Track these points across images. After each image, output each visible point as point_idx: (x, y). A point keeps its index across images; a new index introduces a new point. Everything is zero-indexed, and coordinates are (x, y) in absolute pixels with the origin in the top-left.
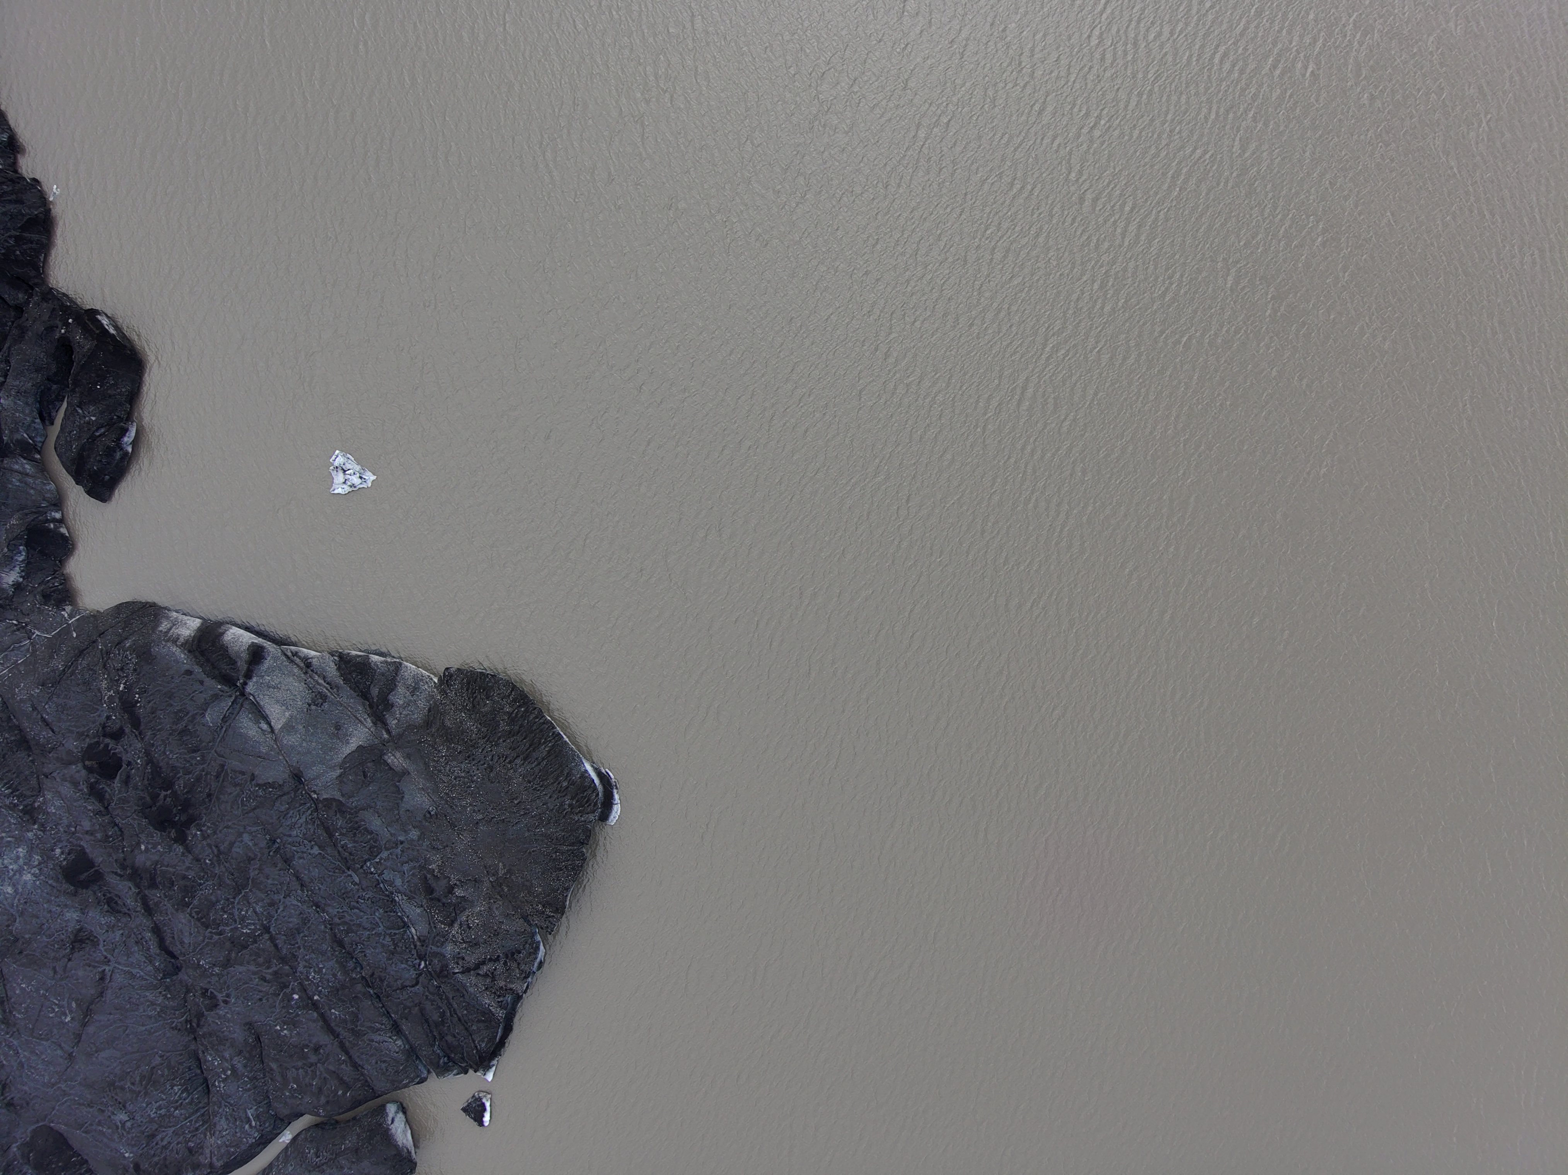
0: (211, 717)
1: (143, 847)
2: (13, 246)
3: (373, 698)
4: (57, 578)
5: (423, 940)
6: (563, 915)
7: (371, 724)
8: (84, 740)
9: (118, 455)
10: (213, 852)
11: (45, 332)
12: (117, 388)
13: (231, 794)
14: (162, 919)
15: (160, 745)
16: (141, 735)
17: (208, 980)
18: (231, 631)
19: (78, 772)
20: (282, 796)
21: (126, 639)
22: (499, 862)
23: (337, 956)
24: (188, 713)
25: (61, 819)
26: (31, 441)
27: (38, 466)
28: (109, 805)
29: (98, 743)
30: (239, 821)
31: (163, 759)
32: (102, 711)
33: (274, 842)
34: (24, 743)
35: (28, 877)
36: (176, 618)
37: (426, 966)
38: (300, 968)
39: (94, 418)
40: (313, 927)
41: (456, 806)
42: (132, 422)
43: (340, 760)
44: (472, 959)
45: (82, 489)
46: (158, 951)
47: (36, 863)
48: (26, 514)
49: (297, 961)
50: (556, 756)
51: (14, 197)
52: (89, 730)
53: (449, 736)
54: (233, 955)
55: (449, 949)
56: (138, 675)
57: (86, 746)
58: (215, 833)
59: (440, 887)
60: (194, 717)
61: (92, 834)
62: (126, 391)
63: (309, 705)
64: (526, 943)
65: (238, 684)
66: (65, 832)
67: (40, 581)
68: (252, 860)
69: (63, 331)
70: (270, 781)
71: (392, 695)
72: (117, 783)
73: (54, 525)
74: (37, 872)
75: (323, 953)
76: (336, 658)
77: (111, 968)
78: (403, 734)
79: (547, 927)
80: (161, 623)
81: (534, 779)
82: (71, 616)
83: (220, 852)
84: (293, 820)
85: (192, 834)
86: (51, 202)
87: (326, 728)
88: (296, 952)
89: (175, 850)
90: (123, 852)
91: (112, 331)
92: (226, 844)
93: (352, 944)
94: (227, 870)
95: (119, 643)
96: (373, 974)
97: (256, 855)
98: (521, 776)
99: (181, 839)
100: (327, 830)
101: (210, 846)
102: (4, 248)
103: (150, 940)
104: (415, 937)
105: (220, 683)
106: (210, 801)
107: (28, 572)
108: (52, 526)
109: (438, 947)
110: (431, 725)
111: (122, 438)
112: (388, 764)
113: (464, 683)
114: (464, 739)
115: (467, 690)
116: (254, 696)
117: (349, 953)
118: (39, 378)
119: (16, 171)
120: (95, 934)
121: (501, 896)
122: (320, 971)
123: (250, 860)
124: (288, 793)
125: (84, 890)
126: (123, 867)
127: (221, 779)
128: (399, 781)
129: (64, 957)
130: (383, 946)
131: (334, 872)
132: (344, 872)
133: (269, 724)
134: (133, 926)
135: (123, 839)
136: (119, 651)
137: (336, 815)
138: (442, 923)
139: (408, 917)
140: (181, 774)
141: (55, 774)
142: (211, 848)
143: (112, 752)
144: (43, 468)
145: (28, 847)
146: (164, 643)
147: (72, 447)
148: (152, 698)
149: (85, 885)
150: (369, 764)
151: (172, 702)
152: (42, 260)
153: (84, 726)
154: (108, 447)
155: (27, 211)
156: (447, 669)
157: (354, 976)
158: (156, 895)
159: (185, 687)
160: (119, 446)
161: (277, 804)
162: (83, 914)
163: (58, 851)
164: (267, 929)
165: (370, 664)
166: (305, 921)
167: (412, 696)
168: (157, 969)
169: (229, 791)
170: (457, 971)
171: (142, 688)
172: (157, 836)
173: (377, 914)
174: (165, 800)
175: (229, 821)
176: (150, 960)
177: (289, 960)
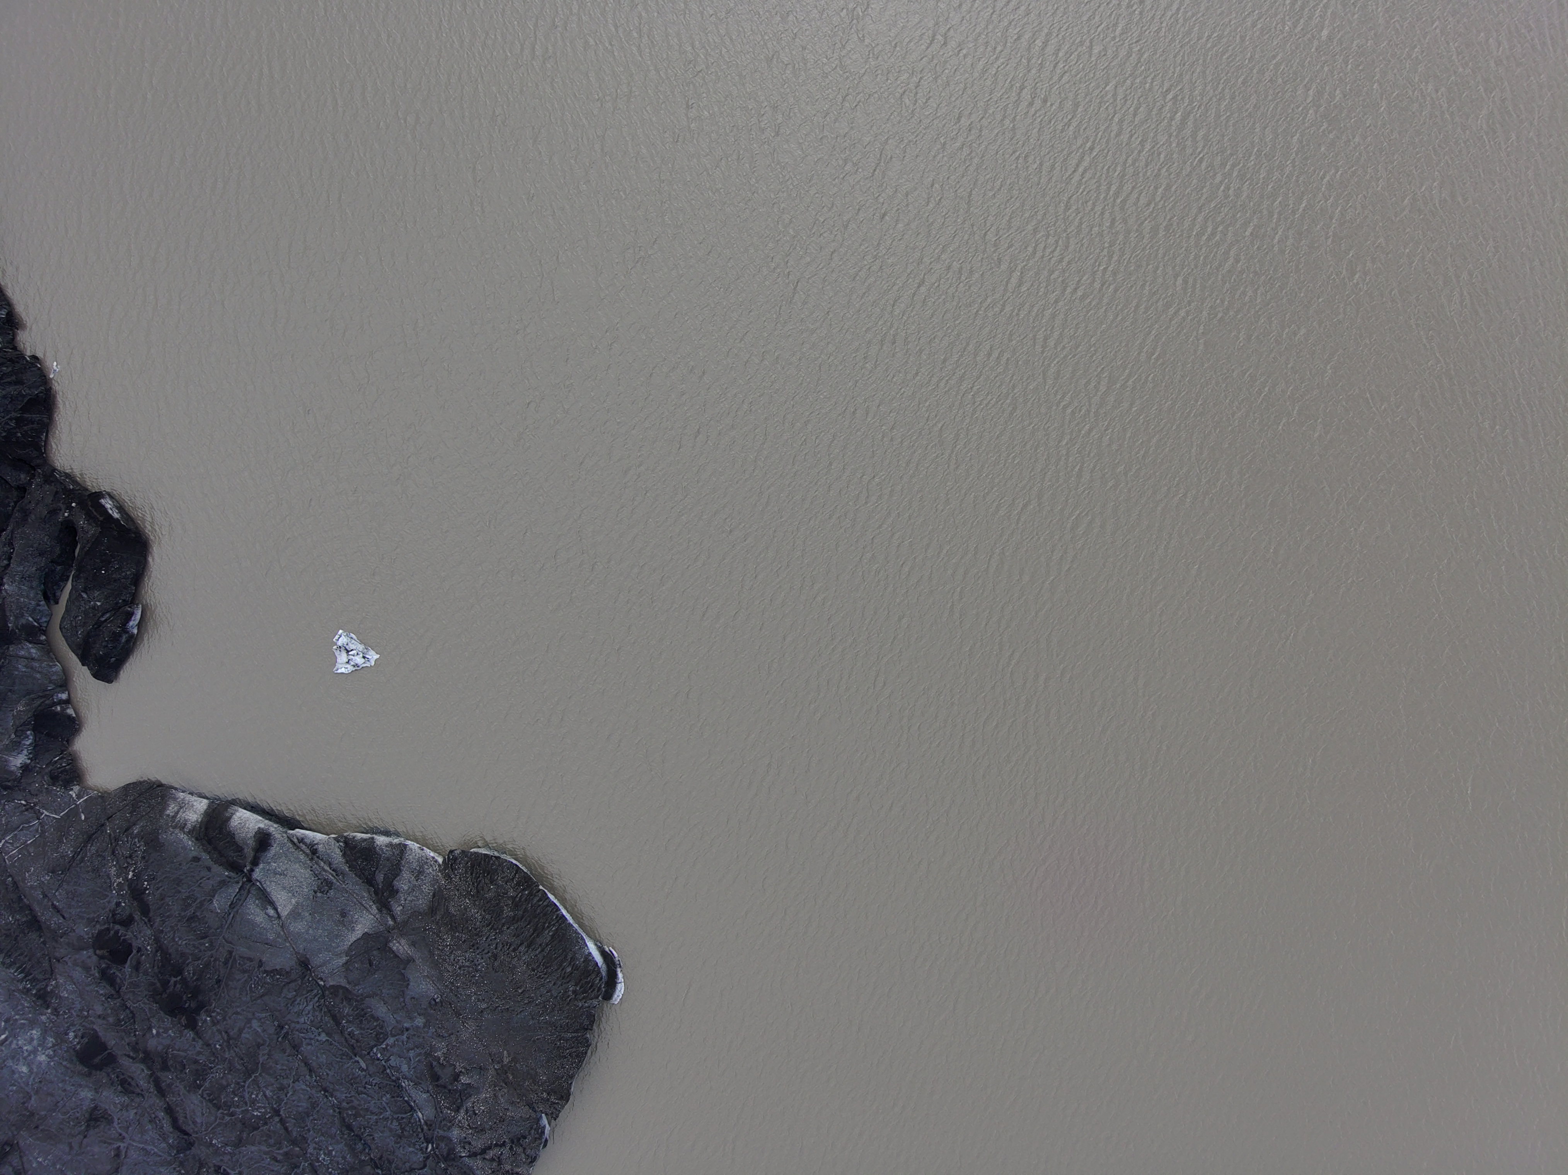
0: (218, 904)
1: (154, 1031)
2: (14, 428)
3: (378, 885)
4: (64, 758)
5: (429, 1124)
6: (567, 1101)
7: (377, 911)
8: (94, 926)
9: (124, 638)
10: (223, 1038)
11: (49, 515)
12: (122, 572)
13: (239, 980)
14: (174, 1099)
15: (169, 932)
16: (150, 922)
17: (221, 1158)
18: (238, 814)
19: (90, 957)
20: (289, 983)
21: (134, 824)
22: (504, 1049)
23: (346, 1139)
24: (196, 900)
25: (74, 1004)
26: (36, 624)
27: (43, 648)
28: (120, 989)
29: (108, 929)
30: (248, 1007)
31: (173, 945)
32: (112, 897)
33: (282, 1028)
34: (35, 924)
35: (42, 1058)
36: (183, 799)
37: (433, 1149)
38: (310, 1150)
39: (99, 604)
40: (322, 1111)
41: (461, 994)
42: (137, 605)
43: (346, 947)
44: (478, 1144)
45: (89, 671)
46: (171, 1130)
47: (50, 1045)
48: (33, 700)
49: (307, 1143)
50: (560, 941)
51: (14, 378)
52: (99, 916)
53: (453, 924)
54: (245, 1135)
55: (455, 1133)
56: (147, 862)
57: (97, 932)
58: (224, 1019)
59: (445, 1075)
60: (202, 903)
61: (104, 1018)
62: (131, 574)
63: (315, 892)
64: (532, 1128)
65: (245, 871)
66: (78, 1016)
67: (48, 762)
68: (263, 1045)
69: (66, 514)
70: (278, 967)
71: (398, 881)
72: (128, 968)
73: (61, 707)
74: (51, 1053)
75: (333, 1137)
76: (341, 844)
77: (125, 1145)
78: (408, 920)
79: (552, 1113)
80: (168, 805)
81: (539, 966)
82: (79, 796)
83: (230, 1038)
84: (301, 1007)
85: (202, 1020)
86: (51, 379)
87: (332, 915)
88: (306, 1134)
89: (186, 1036)
90: (135, 1035)
91: (116, 515)
92: (236, 1030)
93: (361, 1128)
94: (236, 1054)
95: (126, 830)
96: (381, 1157)
97: (265, 1041)
98: (525, 964)
99: (192, 1025)
100: (334, 1017)
101: (219, 1031)
102: (5, 431)
103: (163, 1119)
104: (422, 1121)
105: (227, 869)
106: (219, 987)
107: (37, 752)
108: (59, 708)
109: (445, 1131)
110: (436, 913)
111: (128, 622)
112: (393, 952)
113: (468, 867)
114: (468, 928)
115: (472, 874)
116: (260, 883)
117: (357, 1136)
118: (43, 562)
119: (15, 348)
120: (109, 1112)
121: (506, 1084)
122: (329, 1153)
123: (259, 1046)
124: (295, 980)
125: (98, 1072)
126: (135, 1049)
127: (229, 967)
128: (404, 969)
129: (79, 1134)
130: (391, 1130)
131: (342, 1059)
132: (351, 1058)
133: (276, 909)
134: (146, 1106)
135: (135, 1022)
136: (127, 838)
137: (342, 1003)
138: (448, 1108)
139: (415, 1102)
140: (190, 960)
141: (66, 959)
142: (221, 1033)
143: (122, 938)
144: (49, 650)
145: (42, 1030)
146: (171, 830)
147: (77, 632)
148: (160, 885)
149: (99, 1067)
150: (375, 952)
151: (179, 888)
152: (44, 439)
153: (94, 912)
154: (114, 633)
155: (27, 391)
156: (451, 852)
157: (363, 1158)
158: (168, 1077)
159: (192, 874)
160: (125, 630)
161: (285, 991)
162: (97, 1092)
163: (71, 1035)
164: (277, 1112)
165: (375, 848)
166: (314, 1105)
167: (417, 880)
168: (171, 1146)
169: (237, 977)
170: (464, 1155)
171: (151, 875)
172: (168, 1020)
173: (384, 1099)
174: (175, 987)
175: (238, 1007)
176: (164, 1137)
177: (300, 1141)
